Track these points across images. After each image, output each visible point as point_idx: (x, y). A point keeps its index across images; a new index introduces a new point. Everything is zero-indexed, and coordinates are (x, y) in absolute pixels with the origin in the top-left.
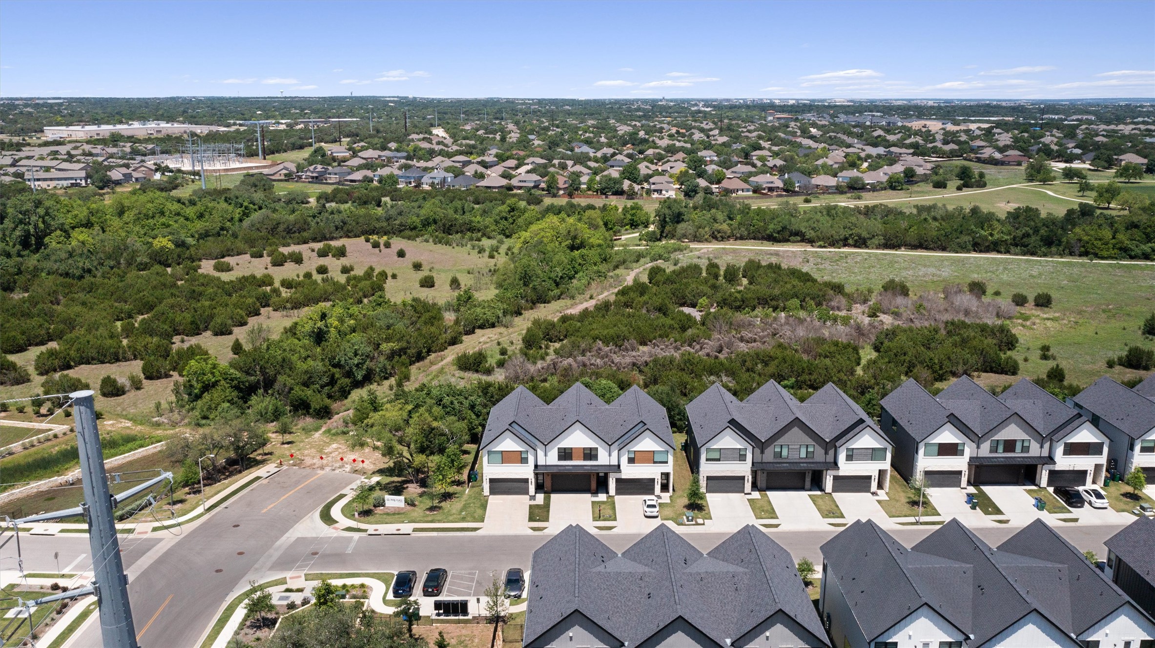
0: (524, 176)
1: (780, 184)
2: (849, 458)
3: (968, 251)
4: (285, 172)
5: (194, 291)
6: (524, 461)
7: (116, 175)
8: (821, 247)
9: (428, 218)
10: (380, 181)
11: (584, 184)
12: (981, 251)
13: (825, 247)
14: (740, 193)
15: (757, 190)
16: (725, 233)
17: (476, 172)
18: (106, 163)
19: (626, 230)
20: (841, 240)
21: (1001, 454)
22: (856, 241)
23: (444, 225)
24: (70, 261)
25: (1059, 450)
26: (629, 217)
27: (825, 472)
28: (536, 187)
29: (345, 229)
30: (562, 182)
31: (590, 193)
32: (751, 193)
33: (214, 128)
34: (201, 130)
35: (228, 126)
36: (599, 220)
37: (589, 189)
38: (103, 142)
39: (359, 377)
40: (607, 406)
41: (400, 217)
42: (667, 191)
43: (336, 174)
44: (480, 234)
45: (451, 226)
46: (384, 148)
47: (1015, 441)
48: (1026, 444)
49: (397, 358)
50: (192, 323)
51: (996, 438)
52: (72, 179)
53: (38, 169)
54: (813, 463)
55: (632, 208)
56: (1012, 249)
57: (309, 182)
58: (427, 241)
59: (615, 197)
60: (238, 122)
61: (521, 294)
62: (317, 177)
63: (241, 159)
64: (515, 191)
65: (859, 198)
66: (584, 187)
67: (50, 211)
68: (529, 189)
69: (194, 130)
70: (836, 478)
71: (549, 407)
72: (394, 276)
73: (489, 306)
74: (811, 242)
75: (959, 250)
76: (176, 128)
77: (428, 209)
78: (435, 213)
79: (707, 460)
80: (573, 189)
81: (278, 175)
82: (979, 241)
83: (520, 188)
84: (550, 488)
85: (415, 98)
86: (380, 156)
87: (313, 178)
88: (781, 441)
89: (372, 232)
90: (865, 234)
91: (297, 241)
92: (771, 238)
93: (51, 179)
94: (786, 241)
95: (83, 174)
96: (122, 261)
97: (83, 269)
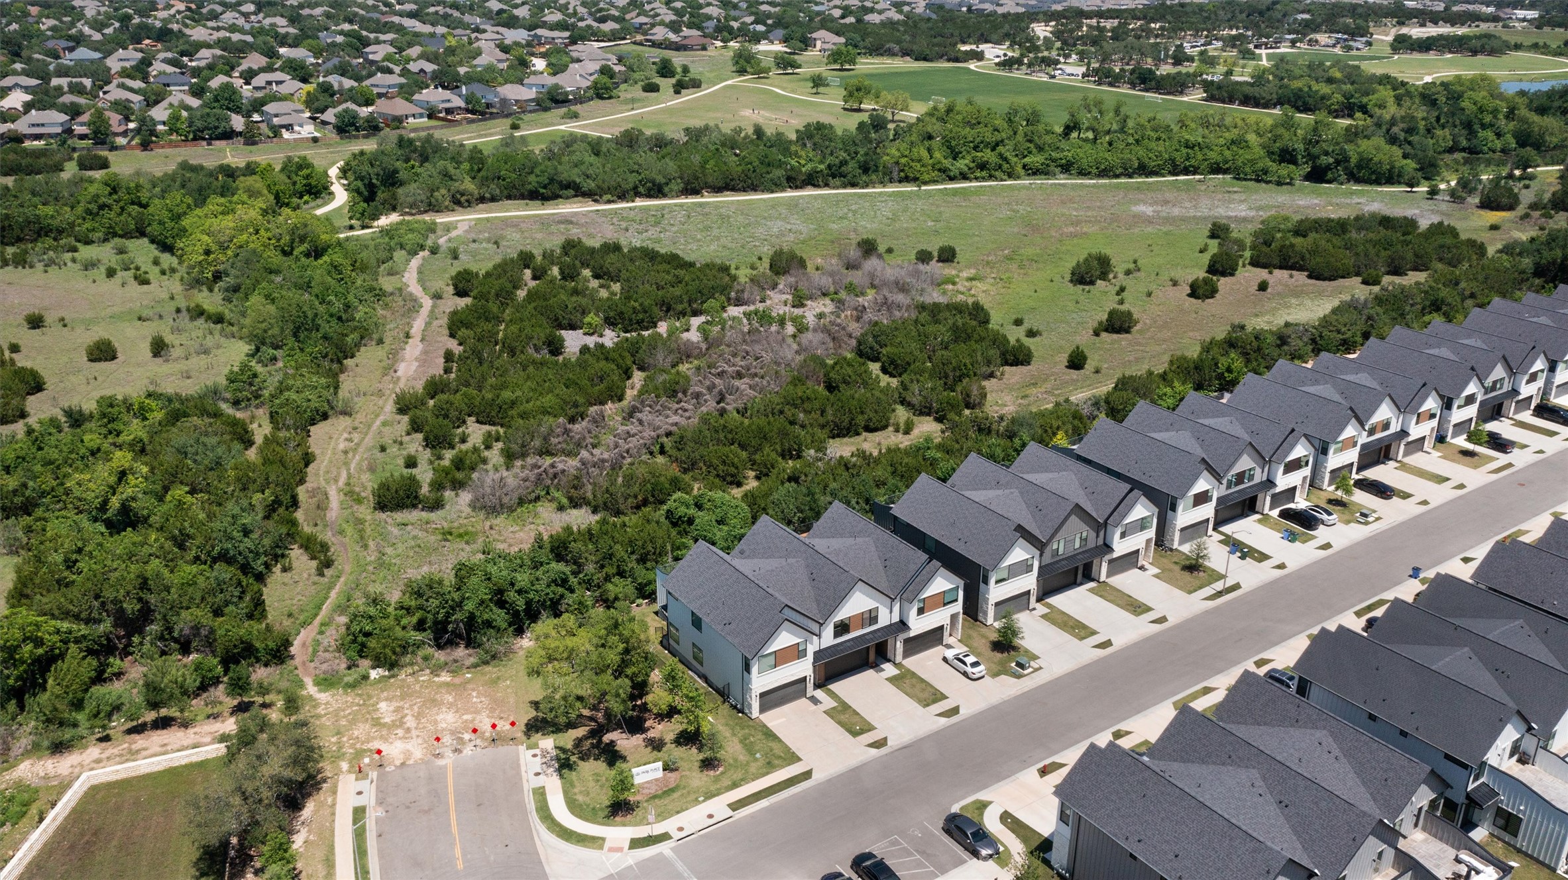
0: (37, 115)
3: (783, 190)
8: (609, 202)
12: (797, 187)
13: (613, 202)
16: (471, 195)
20: (630, 190)
22: (649, 190)
36: (265, 191)
44: (69, 240)
56: (831, 181)
64: (29, 143)
68: (61, 139)
74: (592, 196)
75: (773, 187)
82: (793, 174)
90: (660, 179)
92: (535, 195)
94: (556, 197)
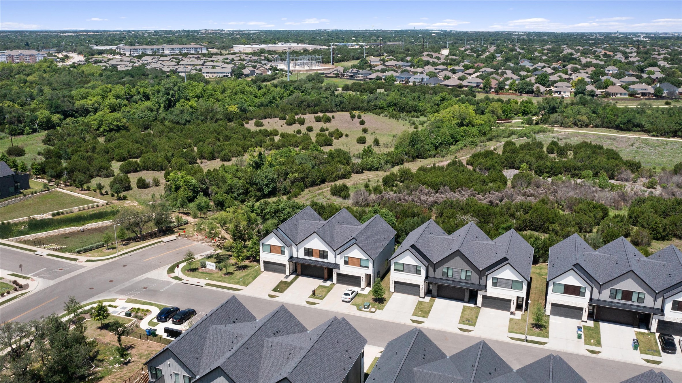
0: (472, 79)
1: (652, 91)
4: (336, 72)
5: (227, 136)
7: (246, 71)
10: (385, 80)
11: (508, 85)
17: (445, 76)
18: (246, 65)
23: (400, 107)
24: (181, 116)
25: (668, 306)
26: (523, 108)
27: (477, 291)
28: (477, 86)
29: (341, 106)
30: (494, 83)
33: (319, 47)
34: (312, 48)
35: (328, 46)
36: (499, 109)
38: (254, 53)
39: (267, 193)
40: (352, 226)
41: (375, 101)
43: (362, 74)
45: (404, 107)
46: (402, 60)
49: (298, 183)
52: (224, 73)
53: (211, 67)
55: (526, 102)
57: (346, 79)
58: (386, 116)
60: (336, 44)
61: (405, 152)
62: (352, 76)
63: (320, 64)
64: (464, 89)
66: (507, 87)
68: (472, 88)
72: (347, 136)
76: (300, 47)
81: (332, 74)
83: (467, 86)
86: (396, 65)
87: (350, 76)
93: (214, 73)
95: (230, 70)
96: (208, 117)
97: (186, 120)
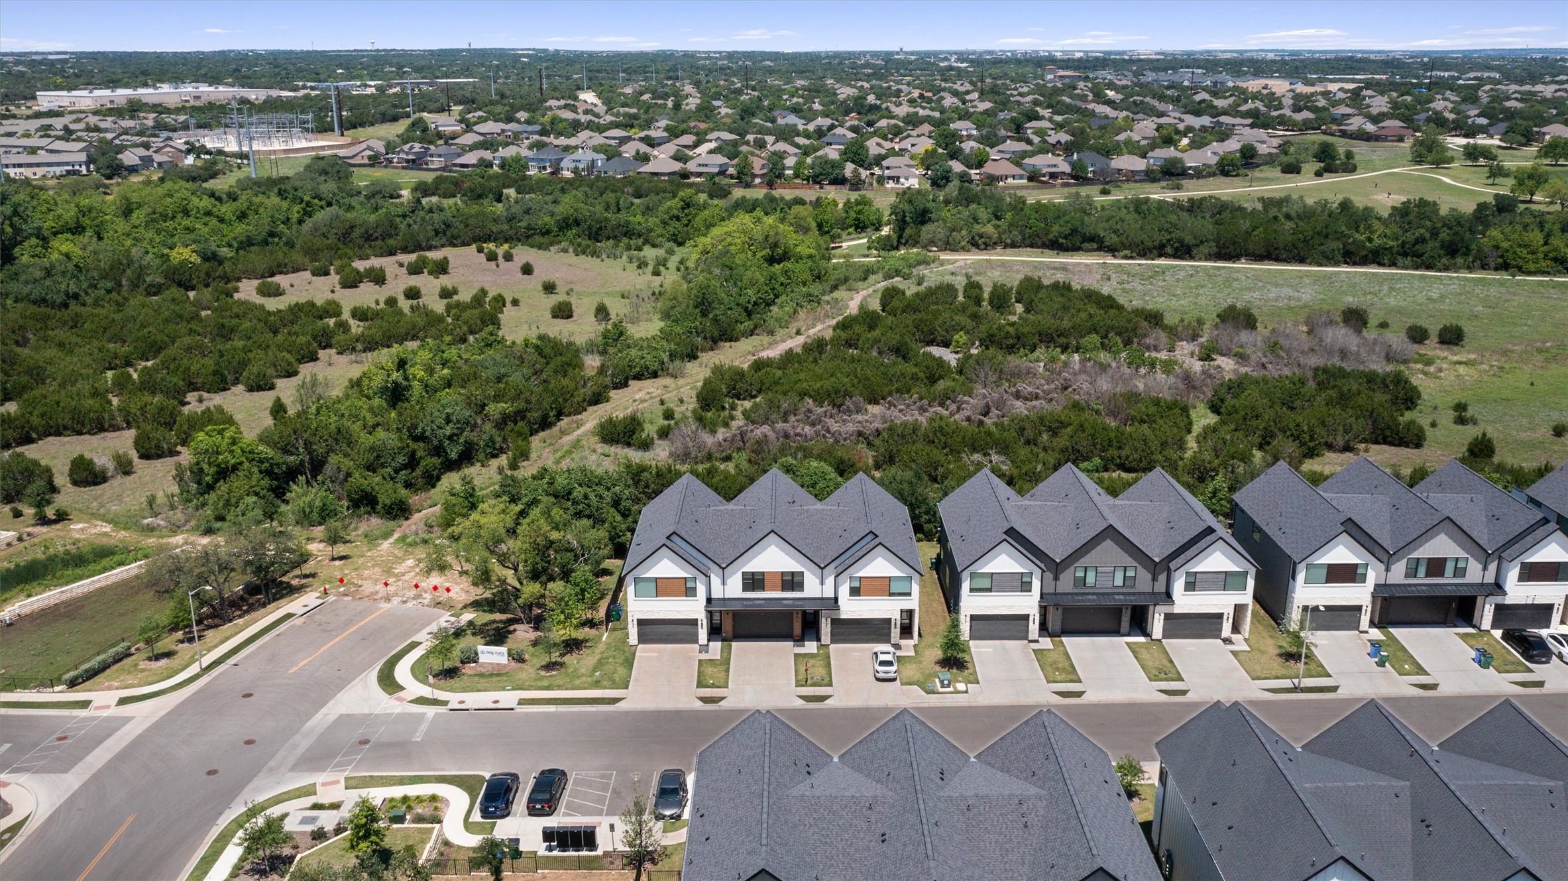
0: (706, 157)
1: (1067, 168)
2: (1190, 586)
3: (1337, 264)
4: (368, 153)
5: (223, 326)
6: (691, 592)
7: (130, 158)
8: (1126, 257)
9: (568, 218)
10: (502, 166)
11: (790, 168)
12: (1355, 264)
13: (1132, 258)
14: (1010, 180)
15: (1034, 177)
16: (990, 238)
17: (638, 152)
18: (117, 142)
19: (849, 234)
20: (1155, 248)
21: (1422, 579)
22: (1176, 249)
23: (590, 228)
24: (47, 282)
25: (1513, 574)
26: (853, 215)
27: (1151, 608)
28: (722, 173)
29: (449, 234)
30: (758, 164)
31: (798, 181)
32: (1025, 181)
33: (275, 93)
34: (255, 95)
35: (295, 90)
36: (810, 219)
37: (797, 176)
38: (116, 112)
39: (454, 455)
40: (819, 506)
41: (527, 217)
42: (907, 179)
43: (440, 156)
44: (640, 241)
45: (600, 229)
46: (510, 119)
47: (1445, 559)
48: (1461, 564)
49: (510, 425)
50: (215, 373)
51: (1415, 555)
52: (67, 164)
53: (20, 150)
54: (1133, 594)
55: (858, 203)
56: (1400, 260)
57: (403, 168)
58: (565, 251)
59: (833, 187)
60: (309, 84)
61: (696, 328)
62: (414, 161)
63: (310, 136)
64: (693, 180)
65: (1178, 188)
66: (789, 172)
67: (21, 209)
68: (712, 176)
69: (246, 95)
70: (1168, 617)
71: (731, 506)
72: (515, 303)
73: (649, 346)
74: (1112, 250)
75: (1324, 261)
76: (222, 93)
77: (567, 205)
78: (576, 210)
79: (972, 590)
80: (774, 176)
81: (359, 157)
82: (1352, 248)
83: (699, 175)
84: (730, 634)
85: (557, 51)
86: (503, 131)
87: (408, 161)
88: (1084, 562)
89: (488, 239)
90: (1189, 239)
91: (379, 252)
92: (1056, 246)
93: (38, 165)
94: (1075, 249)
95: (83, 157)
96: (124, 282)
97: (67, 294)
